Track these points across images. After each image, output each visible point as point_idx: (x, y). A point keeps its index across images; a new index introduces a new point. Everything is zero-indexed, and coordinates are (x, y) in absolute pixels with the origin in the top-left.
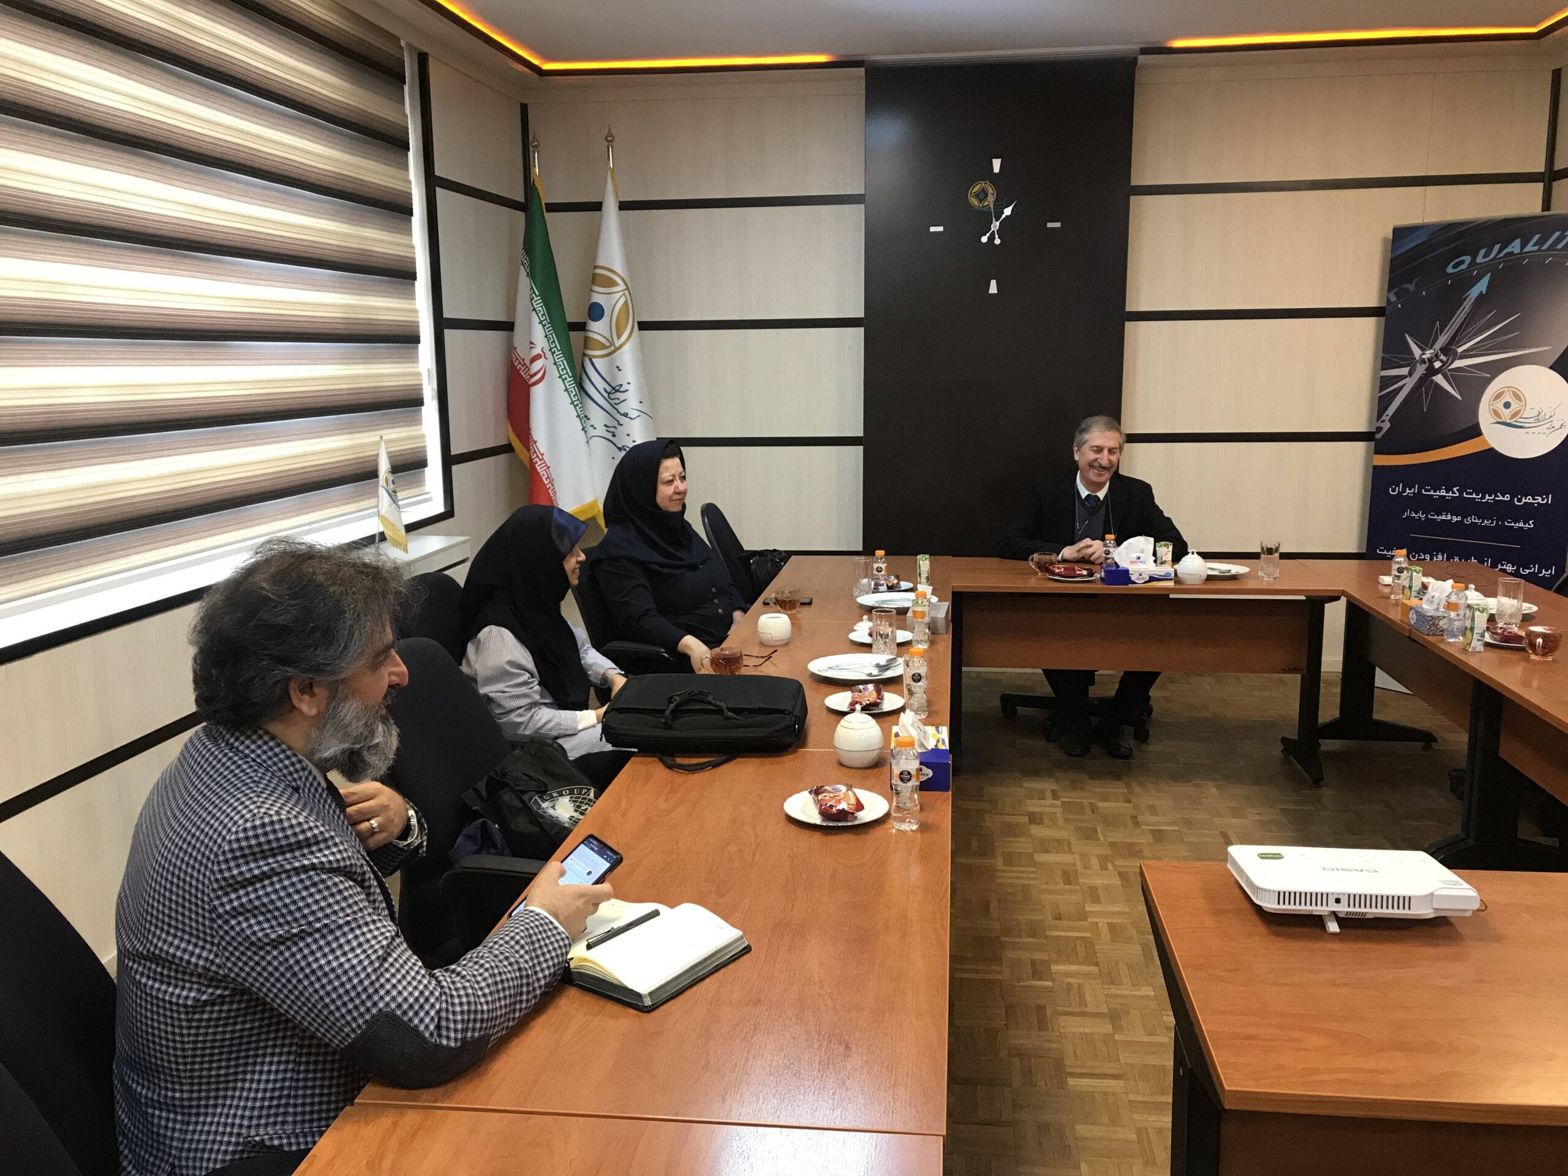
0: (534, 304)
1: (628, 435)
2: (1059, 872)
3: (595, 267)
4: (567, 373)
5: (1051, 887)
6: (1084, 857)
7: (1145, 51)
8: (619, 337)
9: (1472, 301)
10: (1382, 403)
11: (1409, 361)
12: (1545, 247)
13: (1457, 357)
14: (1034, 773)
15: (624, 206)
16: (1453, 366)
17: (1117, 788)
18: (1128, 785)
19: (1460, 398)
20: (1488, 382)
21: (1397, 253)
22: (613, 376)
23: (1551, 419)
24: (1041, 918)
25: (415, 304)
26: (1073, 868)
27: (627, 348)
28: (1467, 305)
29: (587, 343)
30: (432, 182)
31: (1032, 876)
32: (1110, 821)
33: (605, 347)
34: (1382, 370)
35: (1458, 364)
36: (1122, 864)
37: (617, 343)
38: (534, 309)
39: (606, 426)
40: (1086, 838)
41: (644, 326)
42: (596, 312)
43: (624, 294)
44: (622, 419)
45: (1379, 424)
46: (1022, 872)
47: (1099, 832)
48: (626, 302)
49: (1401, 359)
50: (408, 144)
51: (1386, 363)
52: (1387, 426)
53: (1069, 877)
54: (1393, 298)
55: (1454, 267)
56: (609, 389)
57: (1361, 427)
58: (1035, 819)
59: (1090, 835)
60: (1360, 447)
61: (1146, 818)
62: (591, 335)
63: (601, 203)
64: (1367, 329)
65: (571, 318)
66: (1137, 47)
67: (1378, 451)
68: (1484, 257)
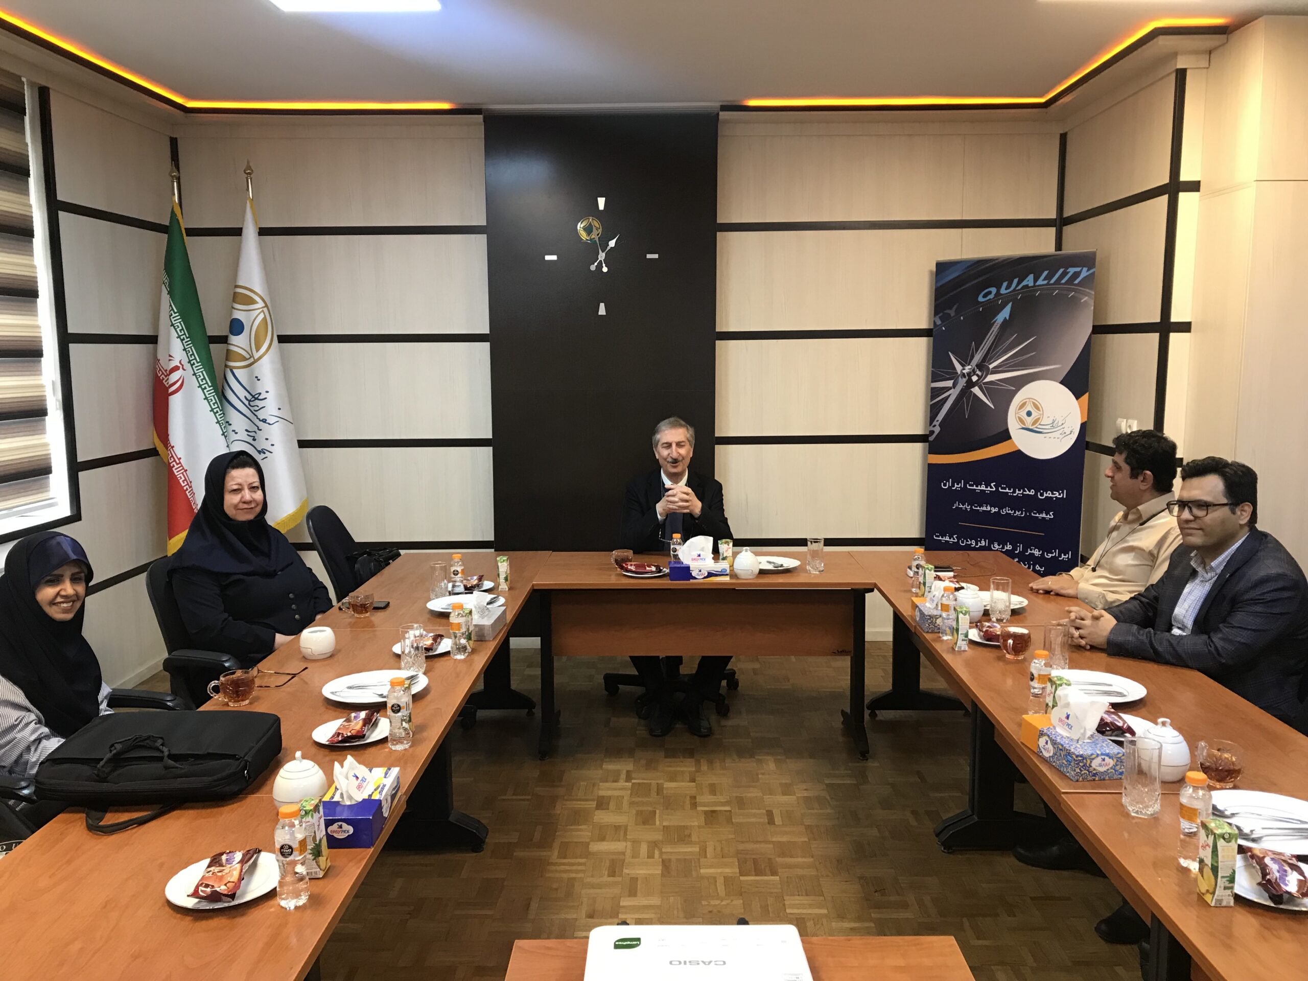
0: (173, 320)
1: (267, 439)
2: (608, 864)
3: (237, 286)
4: (207, 383)
5: (595, 880)
6: (636, 843)
7: (725, 108)
8: (258, 350)
9: (998, 327)
10: (934, 410)
11: (953, 376)
12: (1052, 281)
13: (990, 372)
14: (616, 753)
15: (263, 232)
16: (986, 380)
17: (686, 766)
18: (698, 762)
19: (993, 407)
20: (1014, 393)
21: (940, 284)
22: (253, 385)
23: (1063, 426)
24: (574, 916)
25: (37, 320)
26: (622, 857)
27: (266, 360)
28: (995, 329)
29: (229, 356)
30: (54, 206)
31: (580, 868)
32: (669, 803)
33: (245, 359)
34: (932, 382)
35: (991, 378)
36: (669, 850)
37: (256, 356)
38: (172, 325)
39: (247, 430)
40: (644, 823)
41: (283, 339)
42: (237, 327)
43: (263, 311)
44: (261, 424)
45: (931, 428)
46: (573, 864)
47: (657, 815)
48: (265, 318)
49: (947, 373)
50: (29, 170)
51: (935, 376)
52: (937, 430)
53: (615, 866)
54: (939, 322)
55: (984, 296)
56: (249, 397)
57: (919, 430)
58: (602, 804)
59: (646, 819)
60: (918, 447)
61: (706, 798)
62: (232, 348)
63: (241, 229)
64: (920, 347)
65: (211, 332)
66: (718, 104)
67: (932, 450)
68: (1006, 289)
